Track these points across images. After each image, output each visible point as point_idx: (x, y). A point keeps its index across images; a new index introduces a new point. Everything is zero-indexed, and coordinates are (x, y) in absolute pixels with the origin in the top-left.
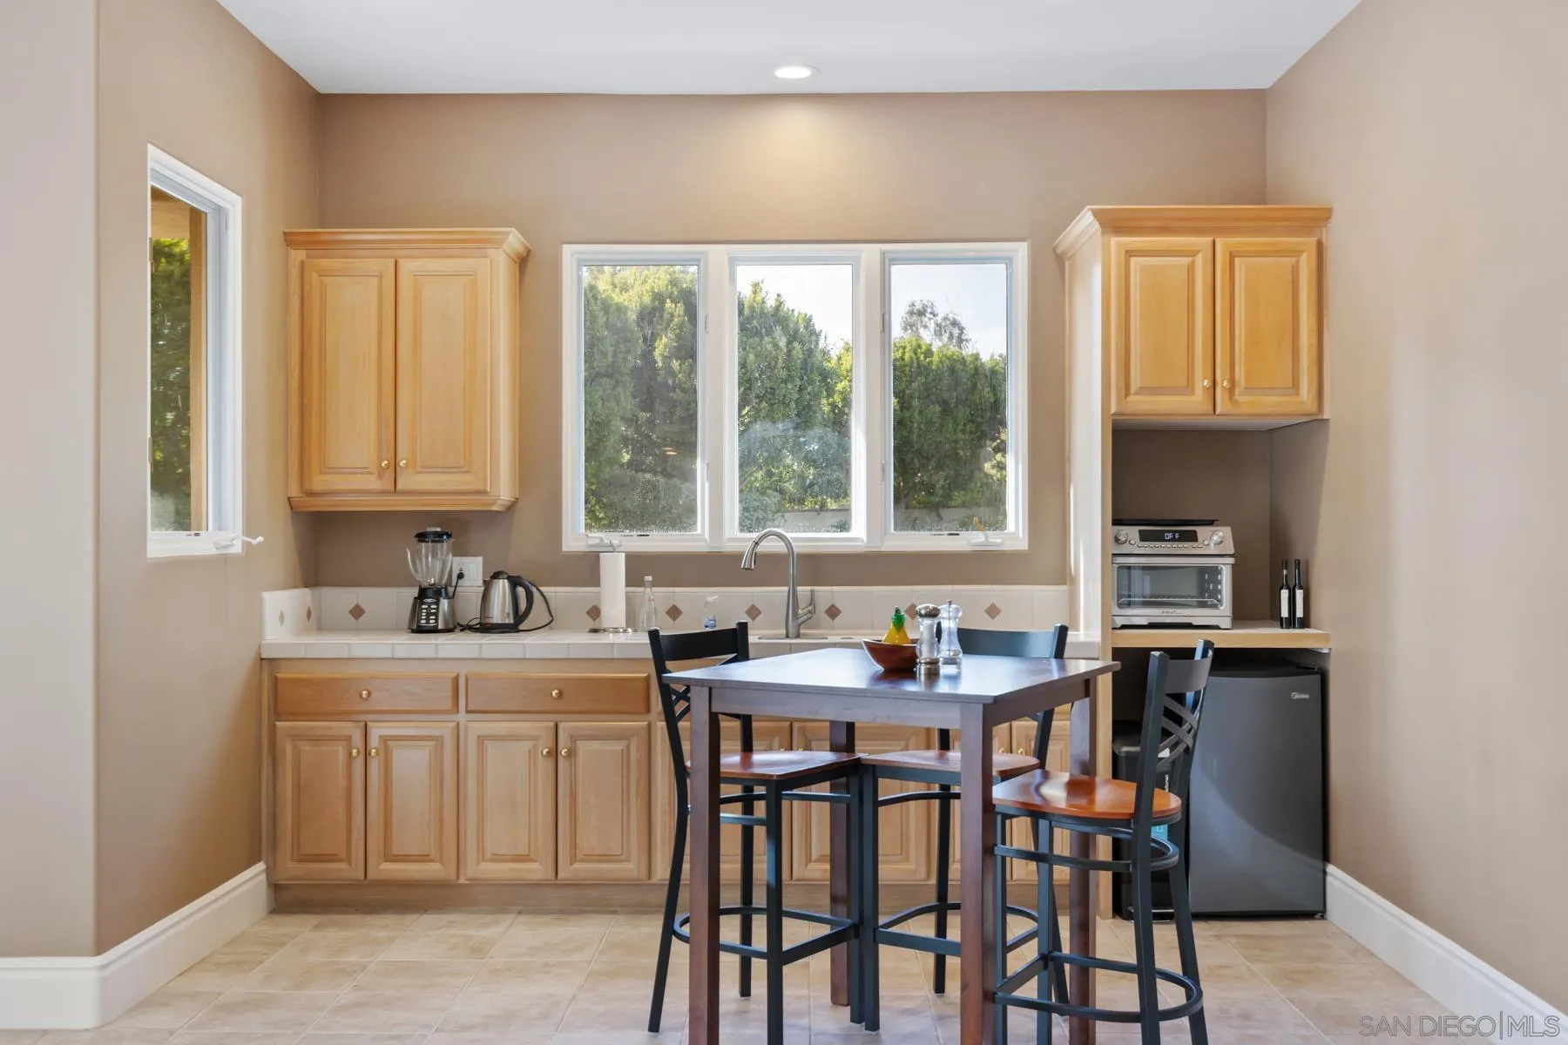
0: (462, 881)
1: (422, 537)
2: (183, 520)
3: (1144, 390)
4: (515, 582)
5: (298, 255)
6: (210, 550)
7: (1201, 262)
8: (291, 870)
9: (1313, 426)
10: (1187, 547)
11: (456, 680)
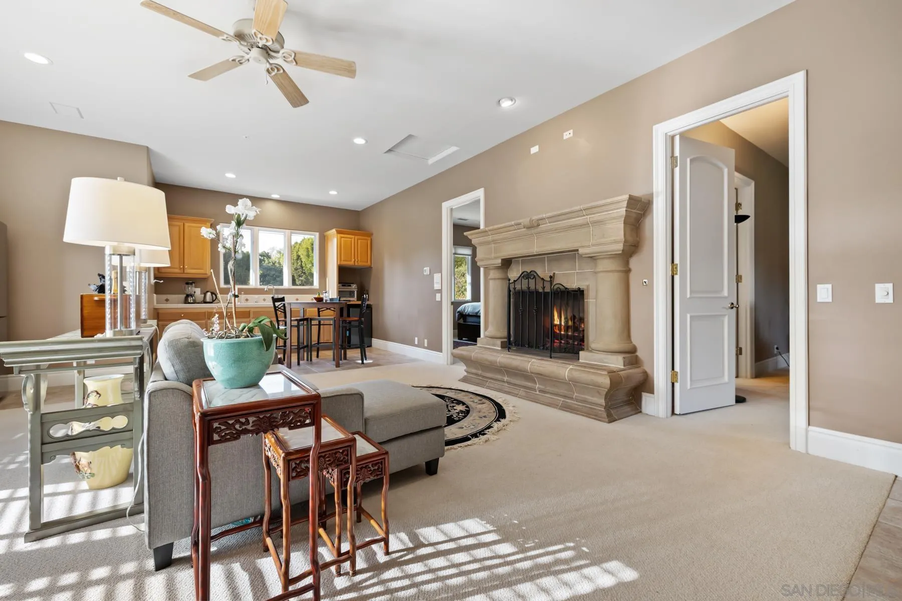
1: (187, 284)
3: (343, 261)
4: (212, 293)
7: (353, 240)
9: (370, 268)
10: (350, 287)
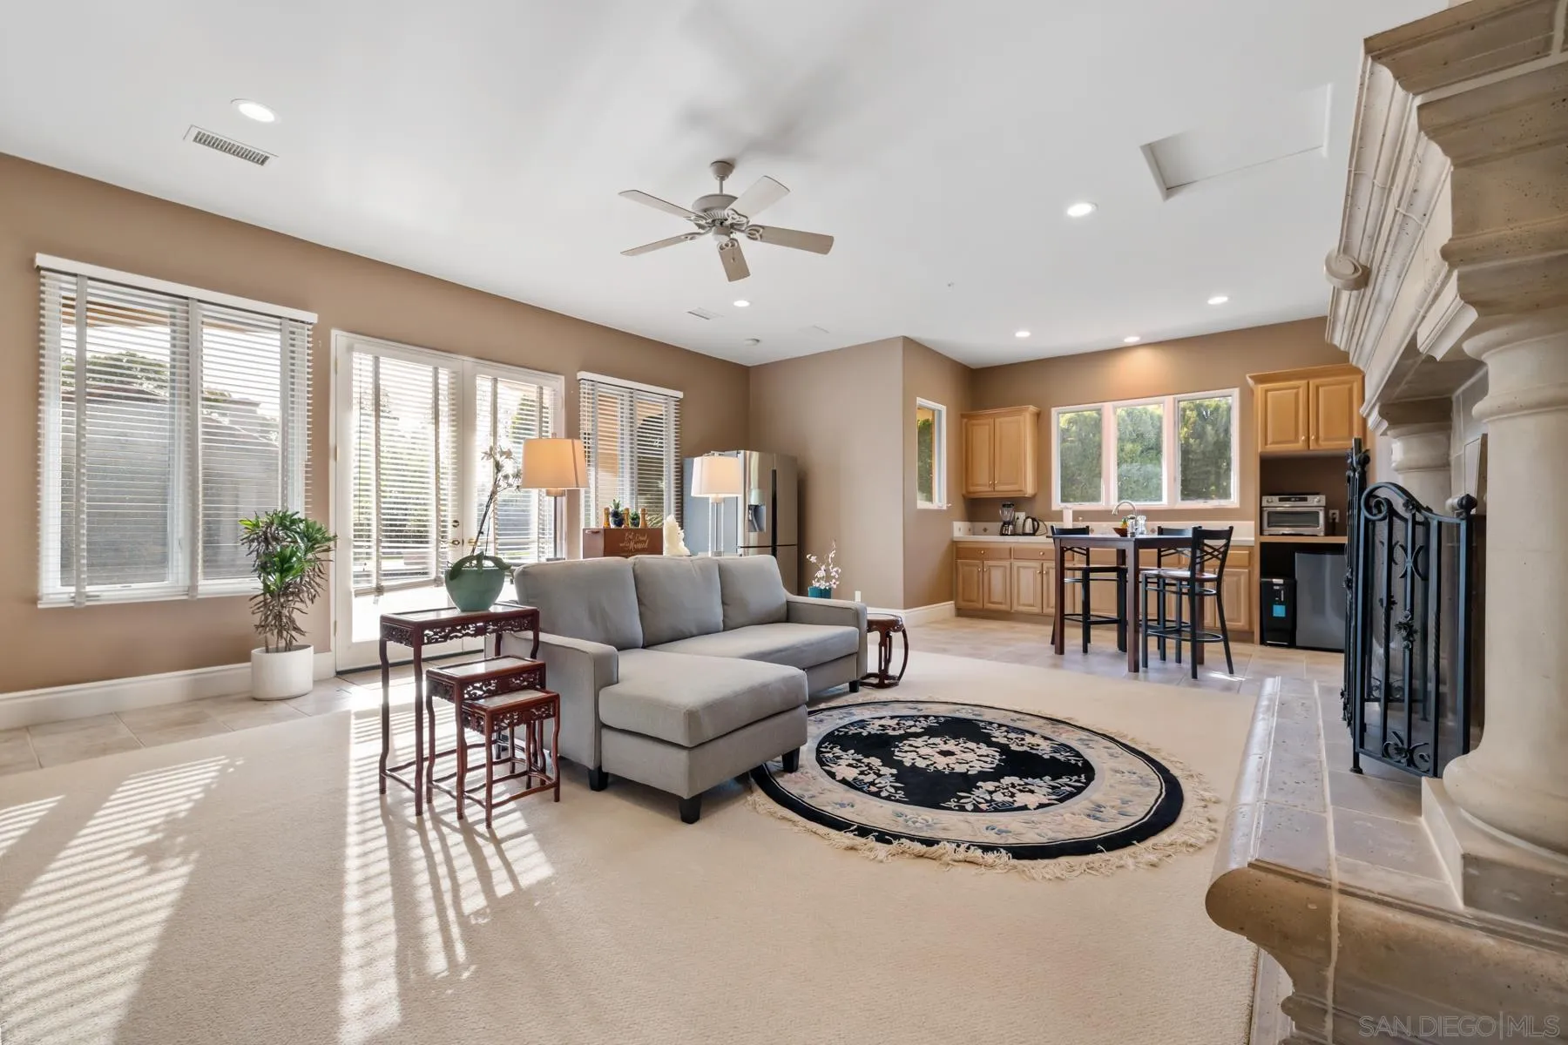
0: (1013, 611)
1: (1004, 506)
2: (930, 499)
3: (1273, 443)
4: (1034, 520)
5: (965, 420)
6: (936, 508)
7: (1302, 390)
8: (962, 604)
10: (1301, 504)
11: (1011, 549)
